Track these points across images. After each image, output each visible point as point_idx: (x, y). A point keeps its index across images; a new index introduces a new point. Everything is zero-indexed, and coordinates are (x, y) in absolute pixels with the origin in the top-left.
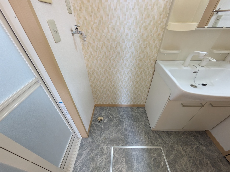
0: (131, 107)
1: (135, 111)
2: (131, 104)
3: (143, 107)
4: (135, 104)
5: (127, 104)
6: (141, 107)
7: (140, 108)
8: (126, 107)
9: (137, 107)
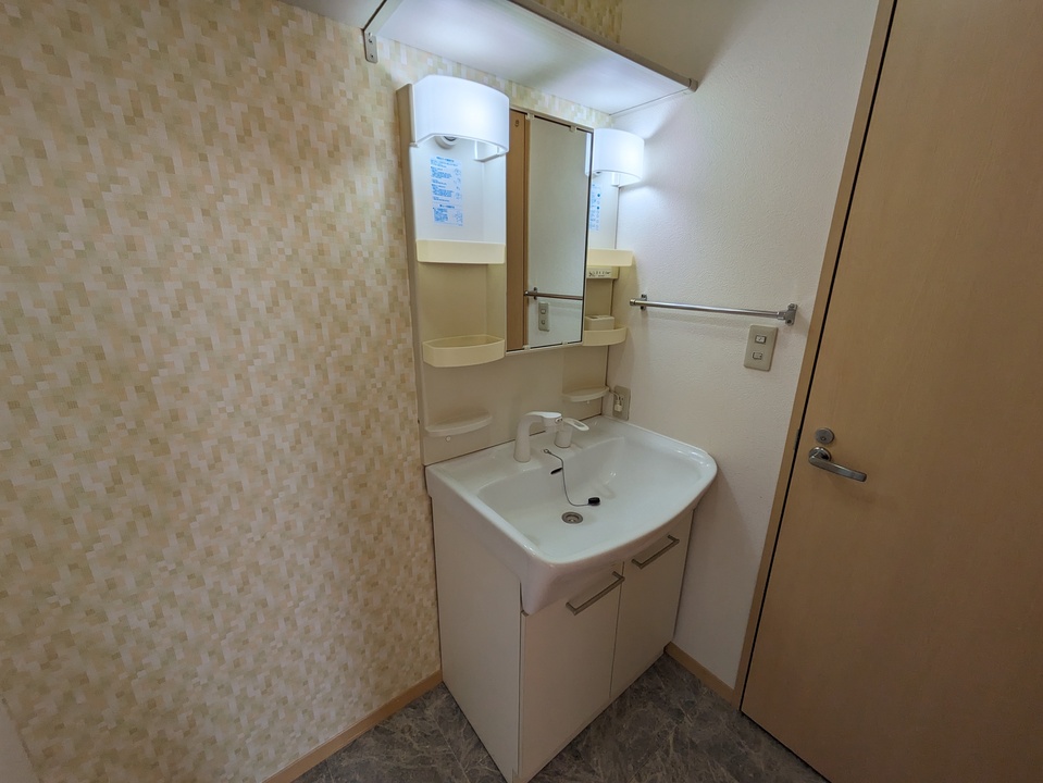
0: (376, 728)
1: (408, 736)
2: (375, 708)
3: (438, 686)
4: (395, 695)
5: (351, 725)
6: (428, 695)
7: (427, 704)
8: (353, 747)
9: (409, 706)
